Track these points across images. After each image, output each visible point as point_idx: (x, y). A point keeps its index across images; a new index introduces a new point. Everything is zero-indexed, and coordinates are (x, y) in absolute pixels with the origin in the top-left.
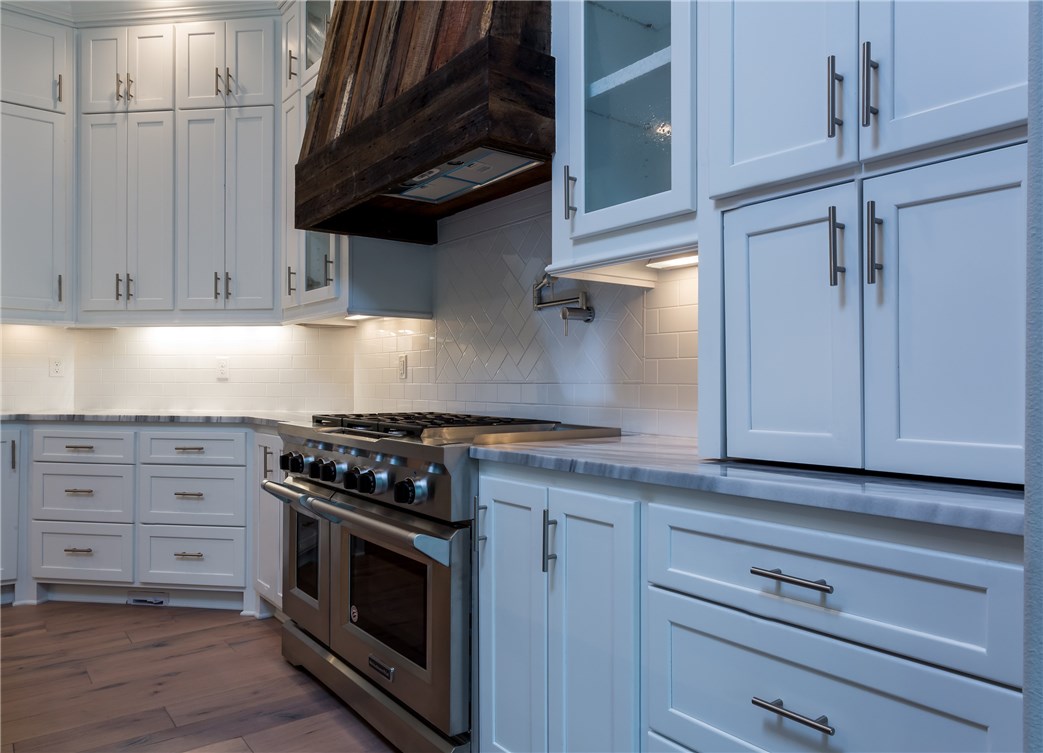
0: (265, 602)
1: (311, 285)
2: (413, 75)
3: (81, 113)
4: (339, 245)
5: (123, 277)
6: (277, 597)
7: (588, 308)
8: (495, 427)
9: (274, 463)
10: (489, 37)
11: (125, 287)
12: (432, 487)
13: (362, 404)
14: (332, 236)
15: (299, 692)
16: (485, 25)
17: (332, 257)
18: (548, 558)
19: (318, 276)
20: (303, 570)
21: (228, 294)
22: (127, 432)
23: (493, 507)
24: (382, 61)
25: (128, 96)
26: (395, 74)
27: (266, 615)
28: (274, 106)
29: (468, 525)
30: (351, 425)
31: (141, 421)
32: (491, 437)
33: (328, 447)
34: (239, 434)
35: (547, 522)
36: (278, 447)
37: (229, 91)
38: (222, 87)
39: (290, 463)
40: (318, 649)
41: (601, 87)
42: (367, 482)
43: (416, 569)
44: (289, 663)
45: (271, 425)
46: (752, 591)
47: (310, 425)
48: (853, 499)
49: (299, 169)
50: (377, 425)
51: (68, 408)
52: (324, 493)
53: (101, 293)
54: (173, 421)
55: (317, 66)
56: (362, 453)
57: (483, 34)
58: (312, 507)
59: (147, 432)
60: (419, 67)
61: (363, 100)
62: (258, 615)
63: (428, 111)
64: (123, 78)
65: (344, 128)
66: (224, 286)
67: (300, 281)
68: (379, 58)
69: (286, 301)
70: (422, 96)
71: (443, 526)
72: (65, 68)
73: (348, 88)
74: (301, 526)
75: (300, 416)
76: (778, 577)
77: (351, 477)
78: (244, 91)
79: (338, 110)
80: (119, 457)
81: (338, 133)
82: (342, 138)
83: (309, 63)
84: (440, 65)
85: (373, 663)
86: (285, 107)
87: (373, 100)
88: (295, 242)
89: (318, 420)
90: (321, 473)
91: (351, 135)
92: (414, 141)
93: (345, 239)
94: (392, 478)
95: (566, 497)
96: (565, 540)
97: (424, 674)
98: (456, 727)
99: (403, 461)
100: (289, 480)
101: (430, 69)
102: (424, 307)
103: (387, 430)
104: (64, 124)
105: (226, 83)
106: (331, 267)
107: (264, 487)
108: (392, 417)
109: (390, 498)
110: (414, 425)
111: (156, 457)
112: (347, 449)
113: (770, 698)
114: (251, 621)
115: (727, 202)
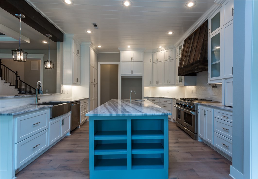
0: (174, 120)
1: (180, 82)
2: (191, 61)
3: (153, 62)
4: (183, 78)
5: (157, 81)
6: (176, 119)
7: (216, 86)
8: (204, 101)
9: (175, 103)
10: (199, 60)
11: (158, 82)
12: (193, 107)
13: (186, 97)
14: (182, 77)
15: (178, 129)
16: (199, 58)
17: (182, 79)
18: (204, 115)
19: (180, 81)
20: (179, 116)
21: (169, 83)
22: (158, 99)
23: (199, 109)
24: (188, 59)
25: (158, 60)
26: (189, 61)
27: (174, 122)
28: (175, 59)
29: (197, 111)
30: (184, 100)
31: (160, 98)
32: (203, 102)
33: (182, 102)
34: (171, 100)
35: (204, 111)
36: (176, 101)
37: (169, 58)
38: (168, 58)
39: (177, 104)
40: (182, 126)
41: (214, 63)
42: (186, 106)
43: (191, 115)
44: (177, 126)
45: (175, 99)
46: (222, 118)
47: (179, 99)
48: (230, 109)
49: (178, 69)
50: (188, 99)
51: (151, 96)
52: (181, 107)
53: (155, 83)
54: (163, 98)
55: (181, 55)
56: (186, 103)
57: (199, 59)
58: (180, 108)
59: (160, 99)
60: (192, 61)
61: (186, 63)
62: (173, 121)
63: (193, 66)
64: (157, 58)
65: (184, 66)
66: (169, 82)
67: (178, 81)
68: (188, 58)
69: (176, 83)
70: (192, 64)
71: (194, 111)
72: (151, 58)
73: (184, 61)
74: (178, 111)
75: (178, 98)
76: (224, 116)
77: (184, 105)
78: (171, 58)
79: (183, 63)
80: (157, 102)
81: (183, 66)
82: (183, 67)
83: (179, 55)
84: (194, 61)
85: (187, 126)
86: (176, 59)
87: (187, 63)
88: (177, 78)
89: (180, 99)
90: (181, 105)
91: (184, 67)
92: (191, 69)
93: (184, 77)
94: (189, 106)
95: (206, 108)
96: (206, 113)
97: (192, 127)
98: (196, 132)
99: (190, 104)
100: (177, 105)
101: (193, 61)
102: (195, 84)
103: (188, 100)
104: (151, 64)
105: (169, 57)
106: (182, 80)
107: (174, 106)
108: (190, 99)
109: (188, 108)
110: (192, 100)
111: (161, 102)
112: (184, 102)
113: (224, 127)
114: (172, 122)
115: (225, 79)
